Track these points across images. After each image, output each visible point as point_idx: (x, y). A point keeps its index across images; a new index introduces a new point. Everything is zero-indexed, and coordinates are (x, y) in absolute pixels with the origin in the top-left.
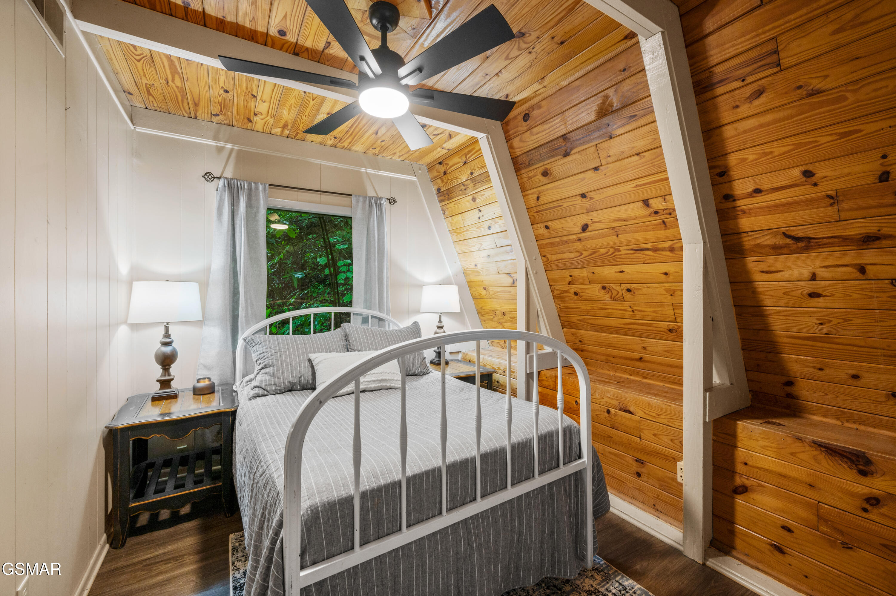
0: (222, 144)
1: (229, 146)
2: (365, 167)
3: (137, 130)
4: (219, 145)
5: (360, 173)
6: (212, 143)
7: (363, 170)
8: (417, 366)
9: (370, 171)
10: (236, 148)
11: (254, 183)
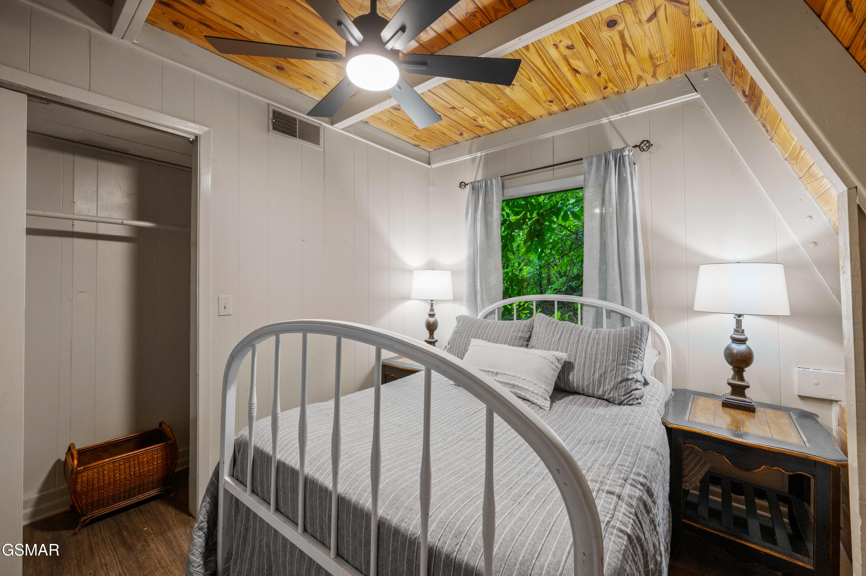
0: (474, 155)
1: (479, 154)
2: (607, 116)
3: (433, 167)
4: (473, 156)
5: (601, 126)
6: (468, 157)
7: (605, 121)
8: (607, 387)
9: (614, 118)
10: (483, 154)
11: (489, 180)
